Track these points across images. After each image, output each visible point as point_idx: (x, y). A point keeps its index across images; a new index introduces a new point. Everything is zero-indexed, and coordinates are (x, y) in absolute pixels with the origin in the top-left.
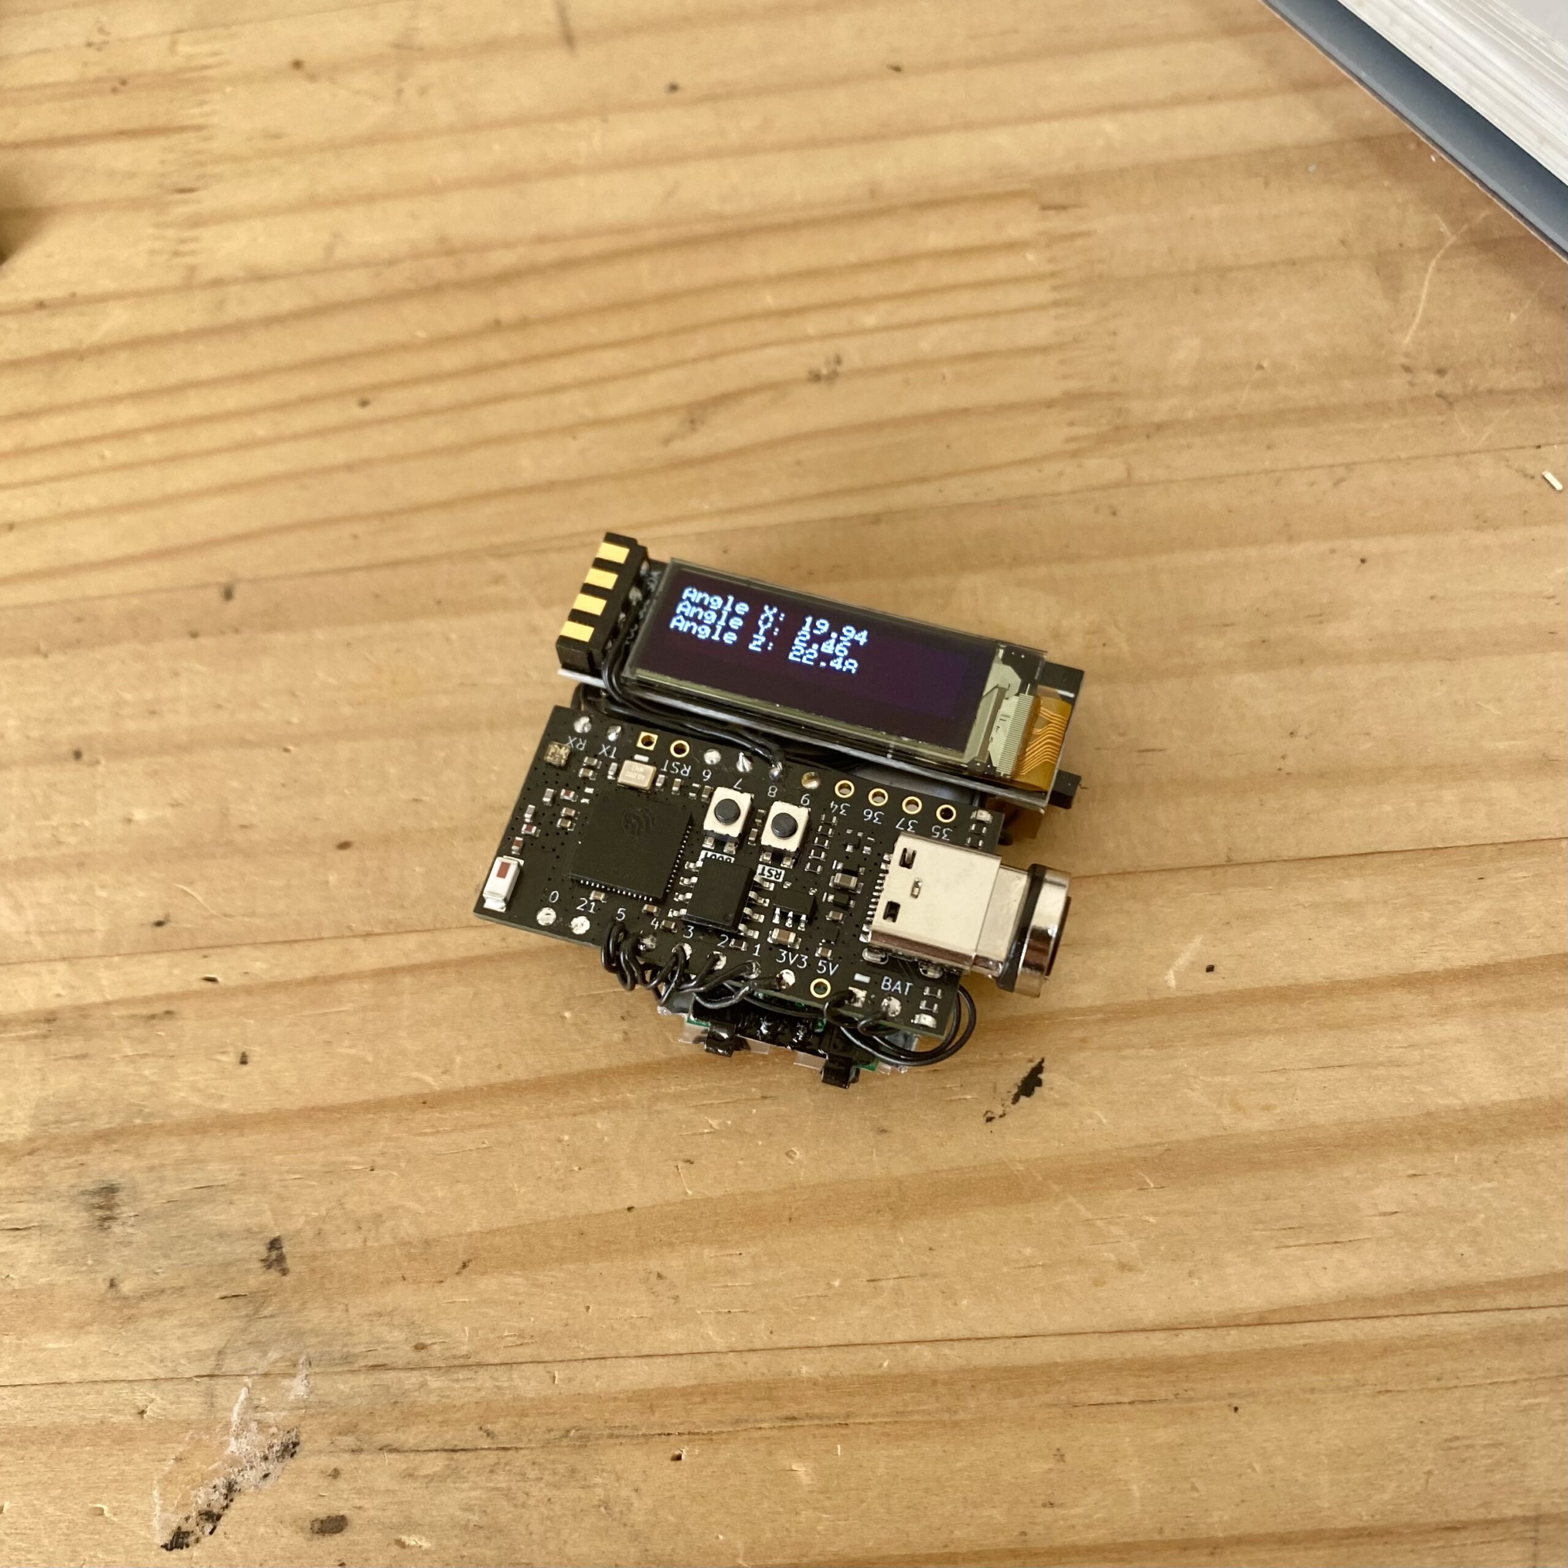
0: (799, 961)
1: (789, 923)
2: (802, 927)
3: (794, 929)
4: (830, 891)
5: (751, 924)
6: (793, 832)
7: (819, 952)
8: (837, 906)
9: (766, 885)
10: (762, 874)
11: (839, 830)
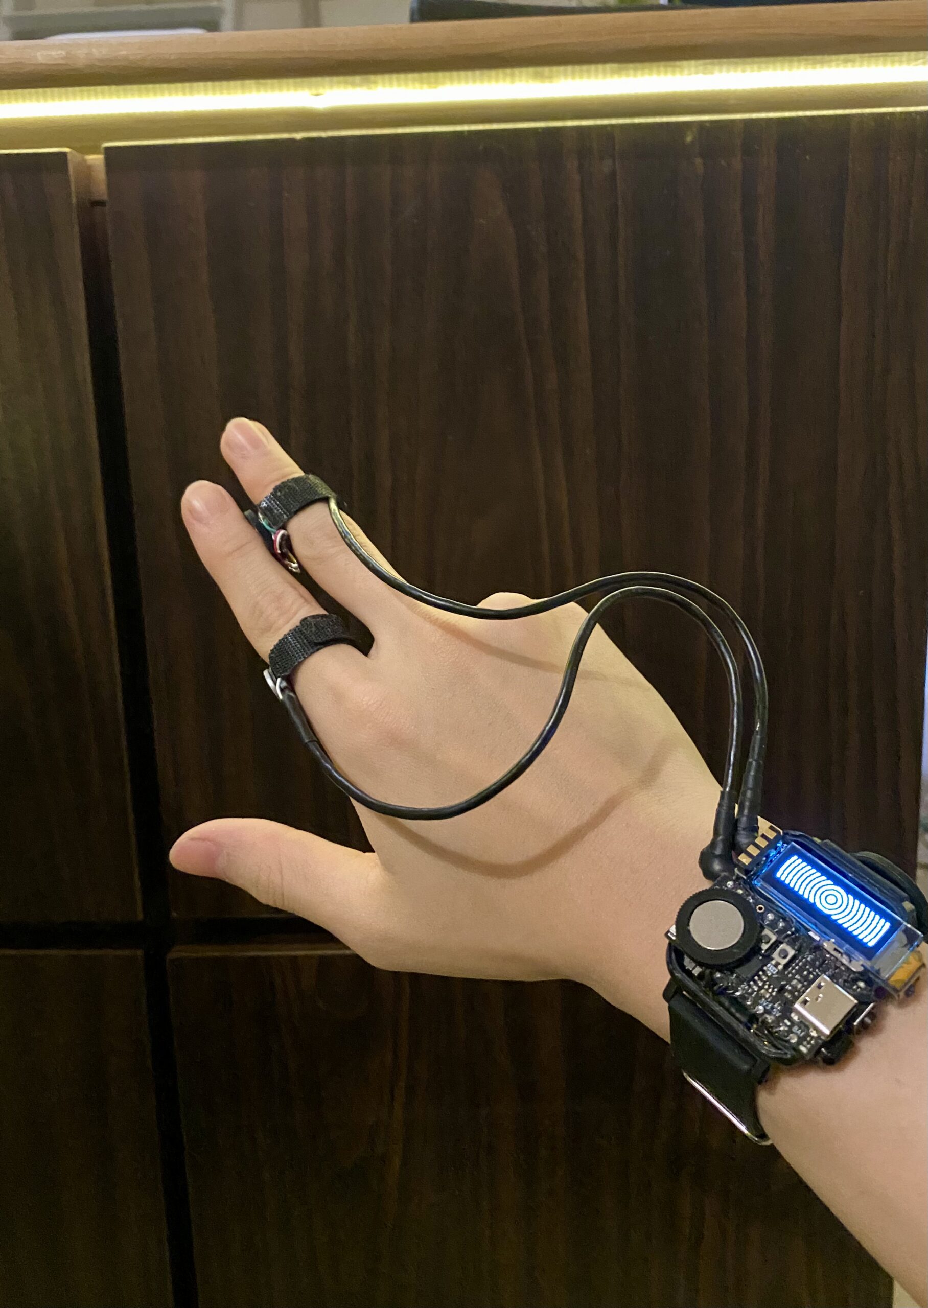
0: (767, 1005)
1: (770, 990)
2: (774, 994)
3: (771, 993)
4: (790, 985)
5: (756, 983)
6: (785, 957)
7: (776, 1005)
8: (790, 992)
9: (768, 972)
10: (769, 967)
11: (805, 964)
